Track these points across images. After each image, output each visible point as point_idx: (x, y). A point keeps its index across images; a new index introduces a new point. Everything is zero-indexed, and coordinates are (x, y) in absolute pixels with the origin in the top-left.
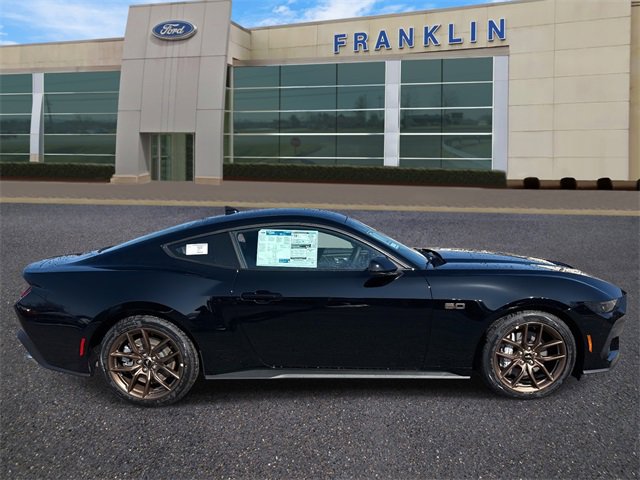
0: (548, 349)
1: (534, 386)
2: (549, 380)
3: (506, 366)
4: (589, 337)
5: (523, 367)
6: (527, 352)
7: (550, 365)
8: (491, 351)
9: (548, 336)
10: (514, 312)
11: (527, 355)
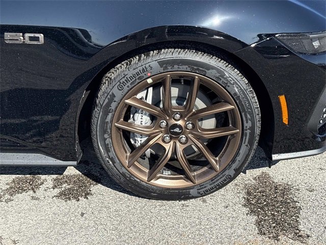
0: (217, 116)
1: (188, 178)
2: (212, 168)
3: (138, 144)
4: (282, 99)
5: (168, 147)
6: (174, 122)
7: (215, 146)
8: (104, 123)
9: (211, 95)
10: (145, 50)
11: (175, 126)
